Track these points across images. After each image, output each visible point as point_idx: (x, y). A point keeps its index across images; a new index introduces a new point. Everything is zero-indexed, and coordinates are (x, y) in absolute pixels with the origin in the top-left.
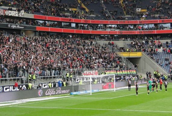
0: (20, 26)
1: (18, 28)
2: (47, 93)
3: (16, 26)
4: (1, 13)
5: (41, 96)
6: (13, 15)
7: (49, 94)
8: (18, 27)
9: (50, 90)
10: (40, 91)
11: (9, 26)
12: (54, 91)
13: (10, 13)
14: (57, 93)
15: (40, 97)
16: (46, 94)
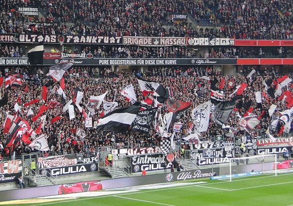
0: (210, 60)
1: (206, 63)
2: (179, 177)
3: (204, 60)
4: (182, 43)
5: (171, 181)
6: (200, 44)
7: (183, 178)
8: (208, 62)
9: (184, 173)
10: (169, 175)
11: (193, 61)
12: (190, 174)
13: (196, 42)
14: (194, 177)
15: (169, 182)
16: (178, 179)
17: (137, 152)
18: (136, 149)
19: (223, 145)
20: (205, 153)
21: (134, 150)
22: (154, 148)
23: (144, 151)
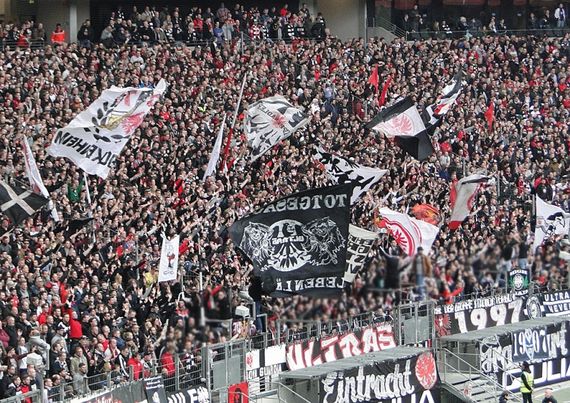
17: (314, 357)
18: (311, 345)
19: (547, 310)
20: (519, 346)
21: (305, 347)
22: (359, 335)
23: (332, 348)
